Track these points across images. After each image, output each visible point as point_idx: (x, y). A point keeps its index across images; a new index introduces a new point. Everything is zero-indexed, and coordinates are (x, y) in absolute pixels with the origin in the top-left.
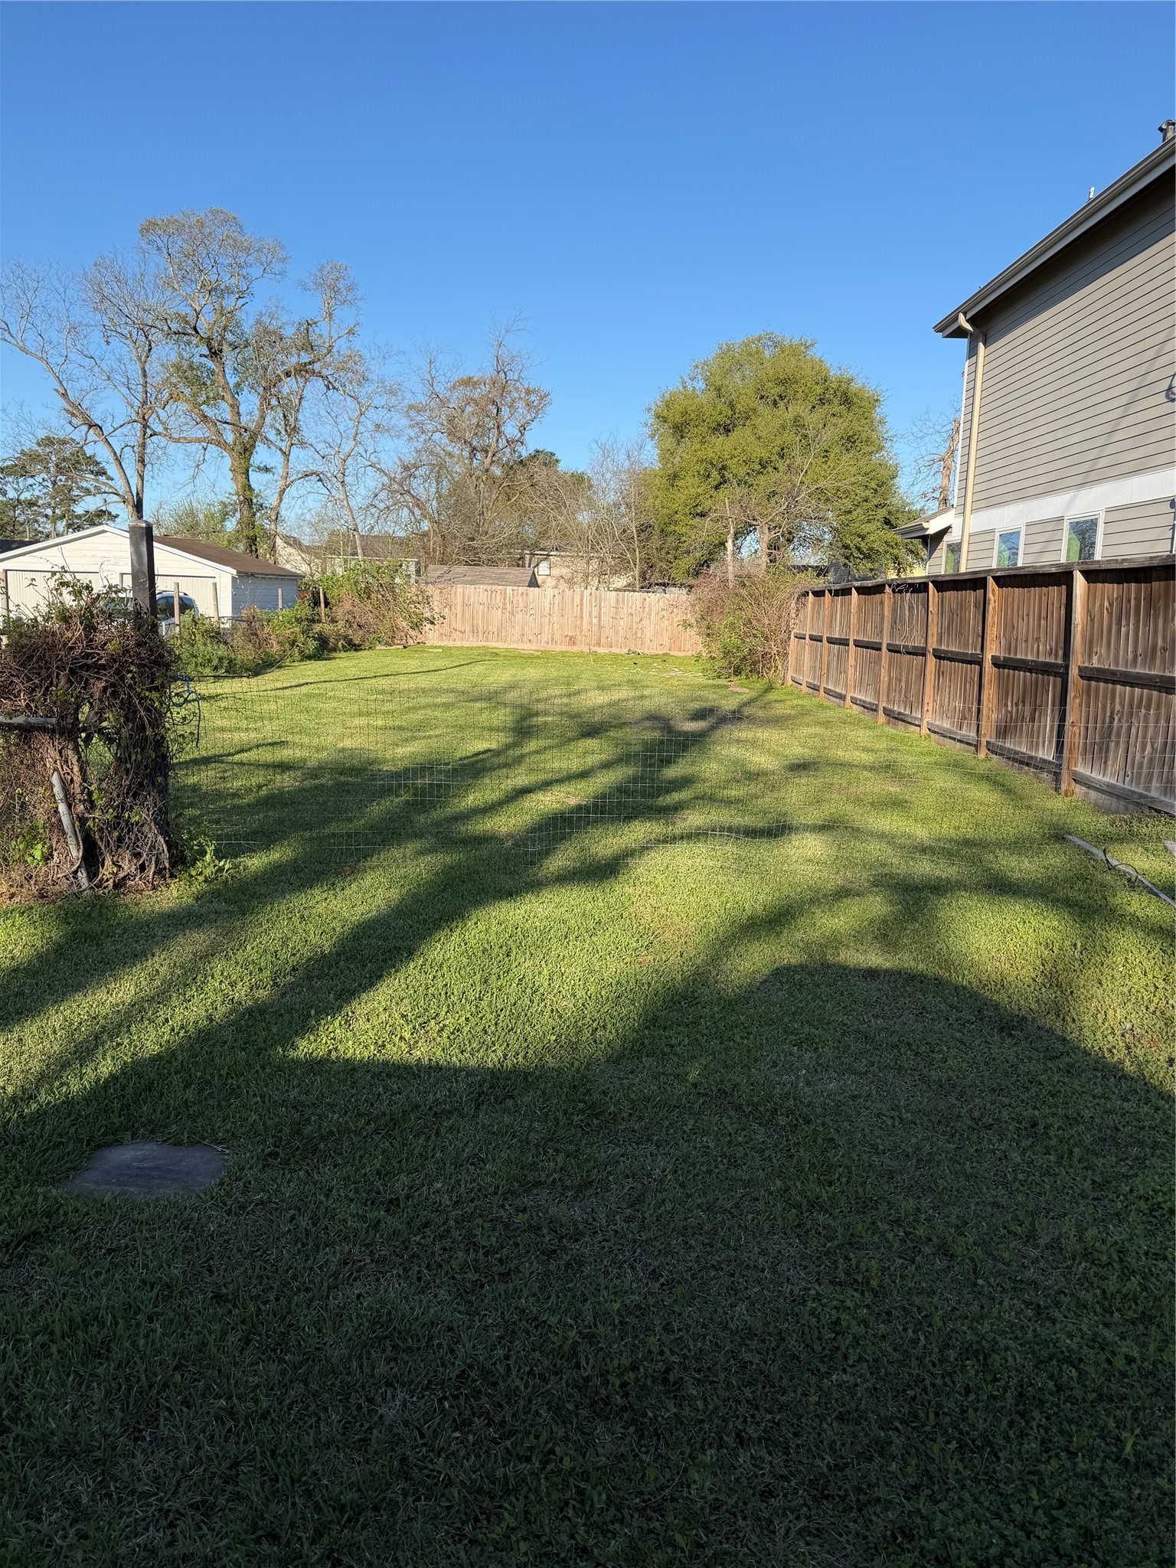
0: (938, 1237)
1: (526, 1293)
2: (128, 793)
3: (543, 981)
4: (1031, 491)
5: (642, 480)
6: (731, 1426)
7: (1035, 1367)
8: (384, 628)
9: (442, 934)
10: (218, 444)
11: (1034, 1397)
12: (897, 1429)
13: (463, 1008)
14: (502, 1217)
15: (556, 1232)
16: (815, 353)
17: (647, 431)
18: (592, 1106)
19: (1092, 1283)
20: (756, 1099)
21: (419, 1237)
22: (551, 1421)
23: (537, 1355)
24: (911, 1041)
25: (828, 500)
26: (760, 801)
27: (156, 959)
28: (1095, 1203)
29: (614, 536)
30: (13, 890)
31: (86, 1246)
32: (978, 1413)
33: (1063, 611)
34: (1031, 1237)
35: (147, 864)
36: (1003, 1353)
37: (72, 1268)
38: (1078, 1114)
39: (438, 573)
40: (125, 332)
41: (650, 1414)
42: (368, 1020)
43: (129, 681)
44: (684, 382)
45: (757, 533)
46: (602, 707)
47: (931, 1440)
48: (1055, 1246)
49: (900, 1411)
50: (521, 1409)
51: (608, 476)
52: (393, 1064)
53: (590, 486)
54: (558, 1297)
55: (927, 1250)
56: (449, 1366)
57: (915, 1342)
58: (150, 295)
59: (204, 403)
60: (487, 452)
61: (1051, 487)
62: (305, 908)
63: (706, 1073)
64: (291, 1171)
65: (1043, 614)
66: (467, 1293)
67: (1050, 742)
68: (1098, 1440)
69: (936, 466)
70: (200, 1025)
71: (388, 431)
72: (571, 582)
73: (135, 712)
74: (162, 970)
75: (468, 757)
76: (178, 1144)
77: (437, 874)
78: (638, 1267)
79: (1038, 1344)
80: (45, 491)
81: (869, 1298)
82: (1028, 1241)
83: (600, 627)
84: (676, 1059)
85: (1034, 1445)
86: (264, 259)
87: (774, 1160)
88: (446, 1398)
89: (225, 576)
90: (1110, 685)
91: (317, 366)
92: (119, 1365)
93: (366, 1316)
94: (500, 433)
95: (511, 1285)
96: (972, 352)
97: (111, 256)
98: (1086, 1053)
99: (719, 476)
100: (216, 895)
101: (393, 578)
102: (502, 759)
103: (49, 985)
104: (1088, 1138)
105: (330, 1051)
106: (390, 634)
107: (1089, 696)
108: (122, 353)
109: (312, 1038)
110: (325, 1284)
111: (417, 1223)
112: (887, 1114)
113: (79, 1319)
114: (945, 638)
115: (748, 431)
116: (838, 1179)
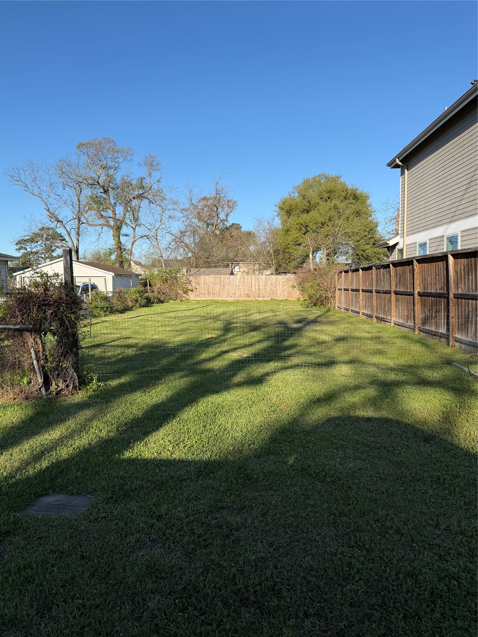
0: (396, 527)
1: (214, 553)
2: (61, 356)
3: (229, 425)
4: (430, 226)
5: (274, 232)
6: (302, 609)
7: (439, 581)
8: (173, 294)
9: (187, 409)
10: (108, 226)
11: (438, 594)
12: (376, 610)
13: (195, 437)
14: (206, 522)
15: (229, 528)
16: (342, 180)
17: (276, 214)
18: (247, 476)
19: (464, 545)
20: (317, 471)
21: (170, 530)
22: (222, 608)
23: (218, 579)
24: (385, 446)
25: (349, 237)
26: (323, 353)
27: (70, 421)
28: (466, 511)
29: (264, 255)
30: (15, 397)
31: (29, 537)
32: (413, 601)
33: (445, 272)
34: (437, 525)
35: (69, 384)
36: (424, 575)
37: (22, 546)
38: (458, 474)
39: (194, 272)
40: (72, 185)
41: (266, 604)
42: (155, 443)
43: (62, 310)
44: (290, 194)
45: (322, 251)
46: (259, 320)
47: (392, 614)
48: (448, 529)
49: (378, 602)
50: (209, 602)
51: (261, 231)
52: (164, 460)
53: (254, 236)
54: (229, 555)
55: (391, 532)
56: (179, 585)
57: (385, 571)
58: (81, 171)
59: (102, 210)
60: (213, 225)
61: (438, 224)
62: (132, 400)
63: (296, 461)
64: (118, 504)
65: (437, 273)
66: (189, 554)
67: (444, 325)
68: (467, 613)
69: (393, 221)
70: (86, 446)
71: (174, 218)
72: (248, 273)
73: (64, 323)
74: (72, 426)
75: (203, 340)
76: (72, 494)
77: (188, 385)
78: (264, 541)
79: (440, 571)
80: (41, 248)
81: (365, 552)
82: (436, 527)
83: (259, 289)
84: (284, 456)
85: (437, 615)
86: (124, 155)
87: (325, 496)
88: (177, 598)
89: (110, 276)
90: (467, 300)
91: (145, 195)
92: (37, 585)
93: (145, 563)
94: (218, 217)
95: (208, 550)
96: (403, 173)
97: (66, 157)
98: (462, 449)
99: (305, 229)
100: (97, 396)
101: (176, 274)
102: (217, 341)
103: (26, 433)
104: (462, 484)
105: (138, 456)
106: (175, 296)
107: (458, 305)
108: (70, 193)
109: (131, 451)
110: (128, 550)
111: (169, 525)
112: (374, 476)
113: (22, 566)
114: (398, 286)
115: (316, 211)
116: (352, 503)
